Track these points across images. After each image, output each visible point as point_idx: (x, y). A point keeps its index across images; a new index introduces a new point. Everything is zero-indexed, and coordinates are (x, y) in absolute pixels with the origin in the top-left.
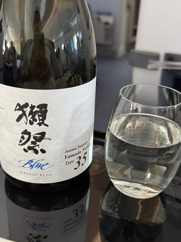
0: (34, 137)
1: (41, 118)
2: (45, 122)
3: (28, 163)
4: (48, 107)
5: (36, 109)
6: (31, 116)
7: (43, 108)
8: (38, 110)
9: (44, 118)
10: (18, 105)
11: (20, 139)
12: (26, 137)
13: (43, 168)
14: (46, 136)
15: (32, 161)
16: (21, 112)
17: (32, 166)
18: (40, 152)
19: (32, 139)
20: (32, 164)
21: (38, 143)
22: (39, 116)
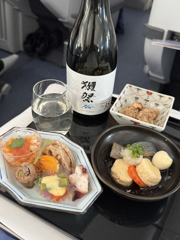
0: (89, 96)
1: (92, 88)
2: (94, 89)
3: (84, 106)
4: (96, 83)
5: (91, 84)
6: (88, 87)
7: (94, 83)
8: (92, 84)
9: (94, 87)
10: (83, 82)
11: (82, 96)
12: (85, 95)
13: (91, 108)
14: (94, 95)
15: (86, 105)
16: (84, 85)
17: (86, 108)
18: (90, 102)
19: (88, 96)
20: (86, 107)
21: (90, 98)
22: (92, 87)
